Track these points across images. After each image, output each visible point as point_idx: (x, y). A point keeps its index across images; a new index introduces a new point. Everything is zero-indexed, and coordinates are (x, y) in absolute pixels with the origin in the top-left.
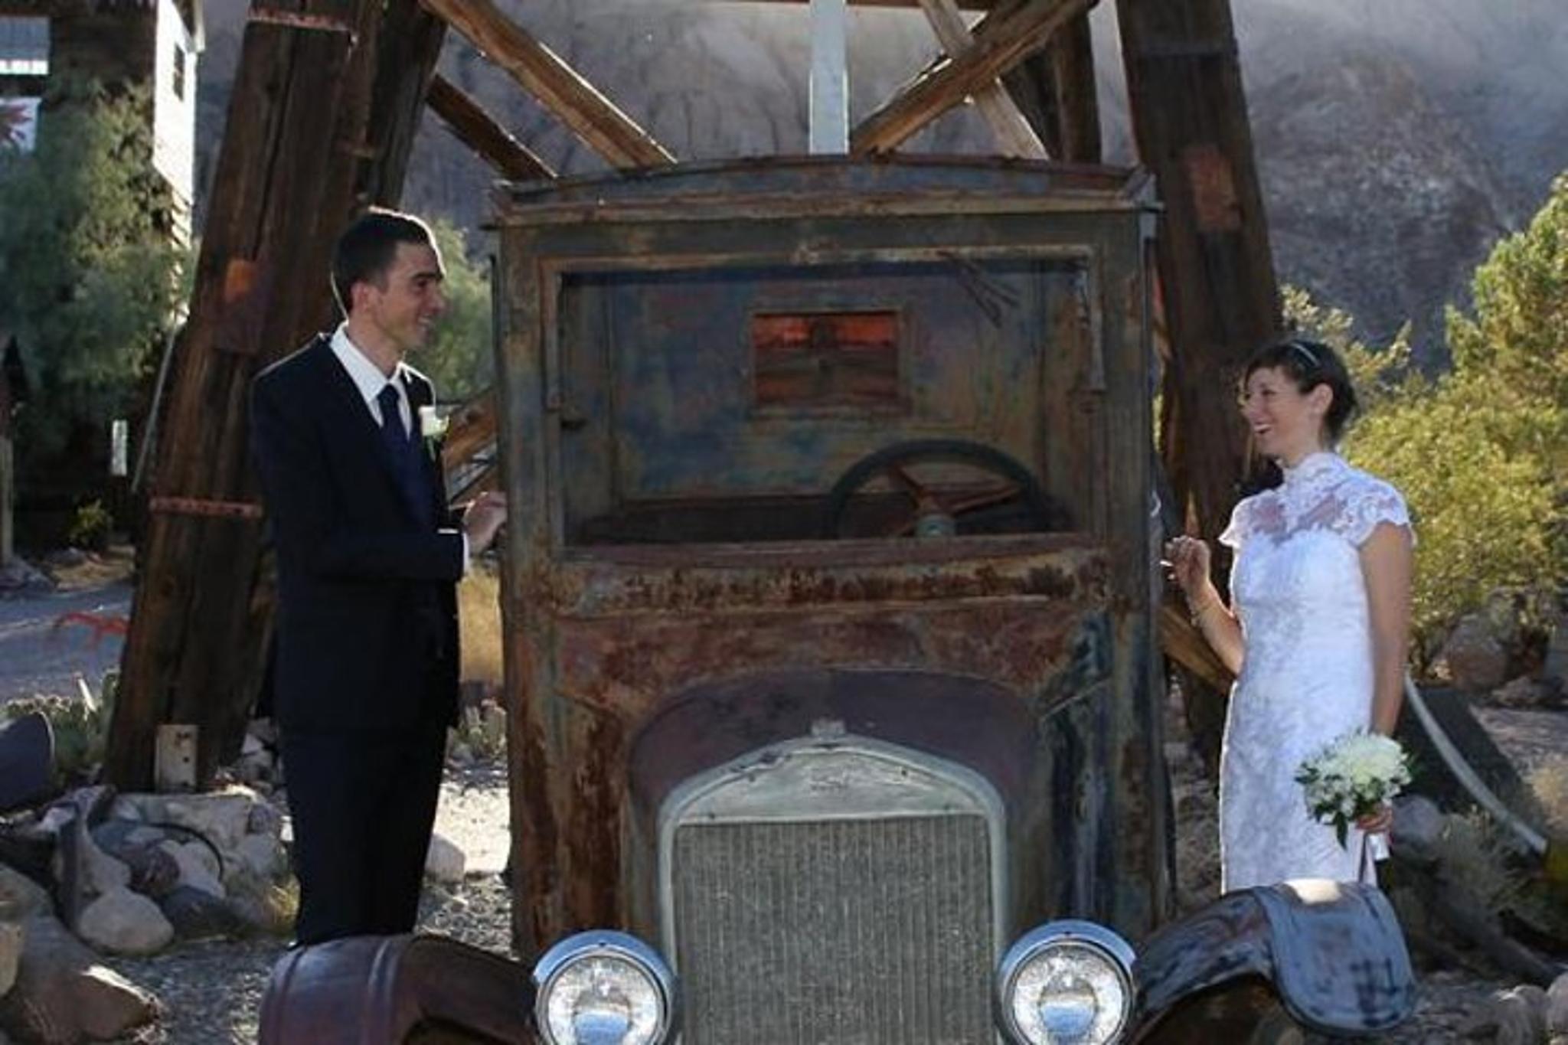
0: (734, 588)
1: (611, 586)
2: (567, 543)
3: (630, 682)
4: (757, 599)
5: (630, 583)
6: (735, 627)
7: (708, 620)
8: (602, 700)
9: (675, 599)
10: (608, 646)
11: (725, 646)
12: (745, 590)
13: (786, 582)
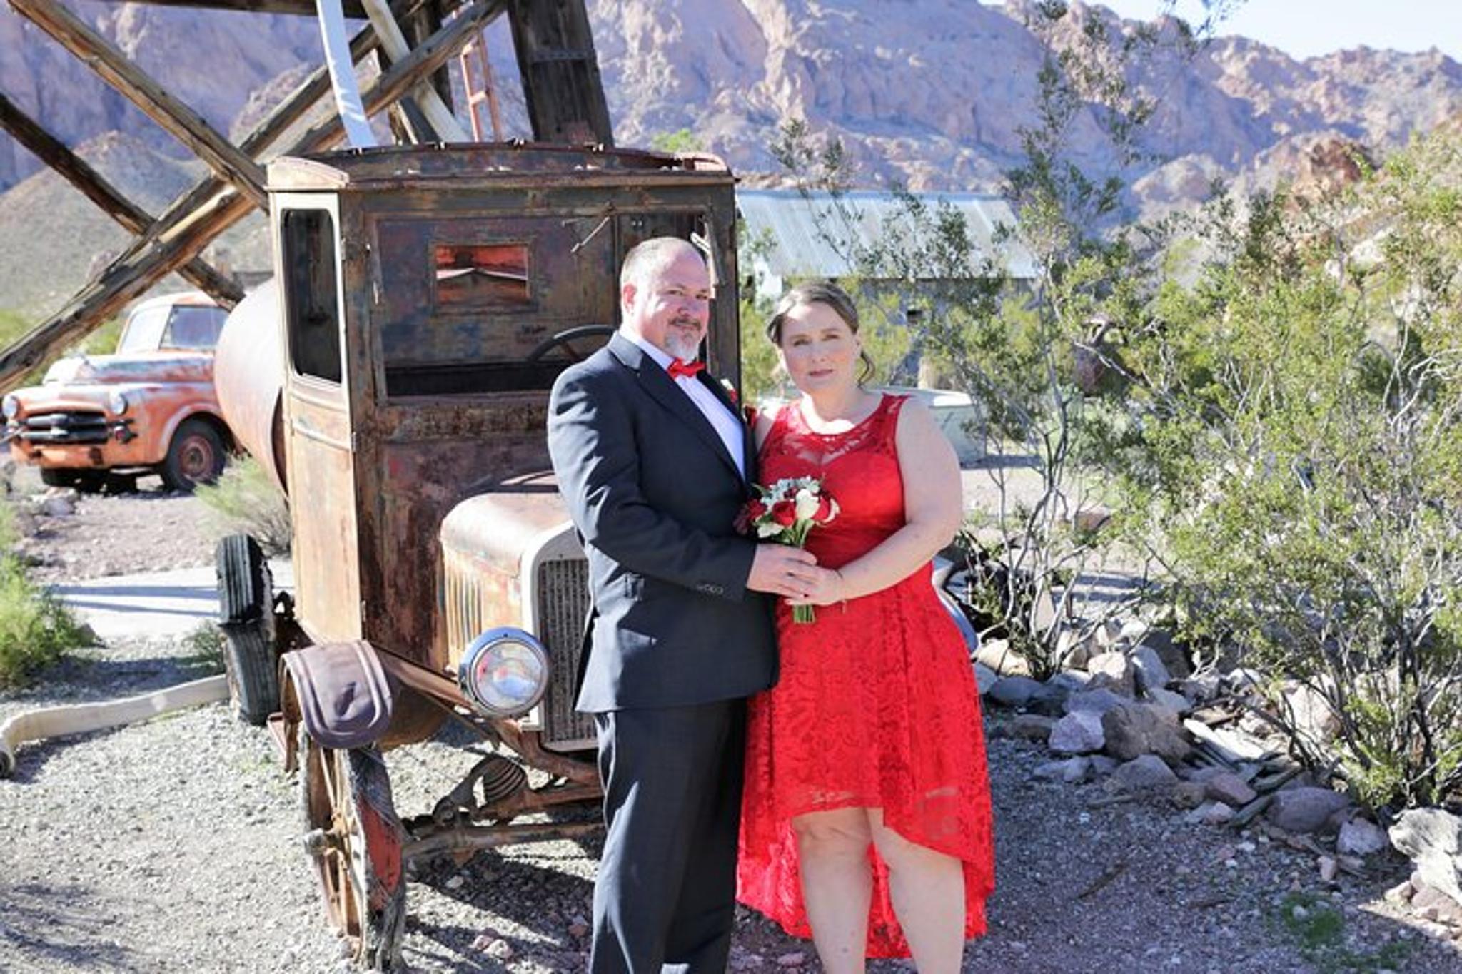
0: (493, 422)
1: (415, 422)
2: (389, 394)
3: (438, 482)
4: (507, 428)
5: (428, 420)
6: (498, 445)
7: (480, 442)
8: (419, 494)
9: (455, 429)
10: (420, 460)
11: (495, 457)
12: (499, 423)
13: (525, 416)
